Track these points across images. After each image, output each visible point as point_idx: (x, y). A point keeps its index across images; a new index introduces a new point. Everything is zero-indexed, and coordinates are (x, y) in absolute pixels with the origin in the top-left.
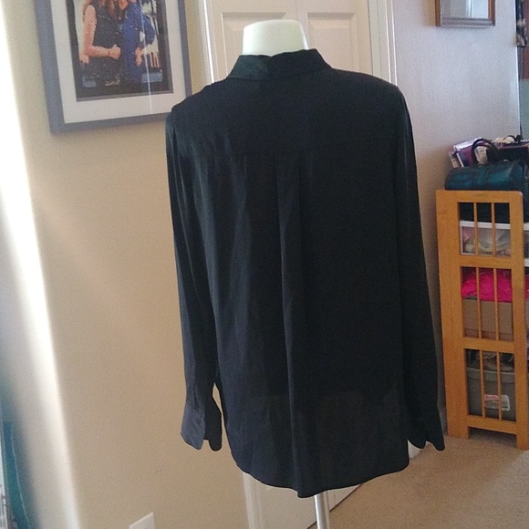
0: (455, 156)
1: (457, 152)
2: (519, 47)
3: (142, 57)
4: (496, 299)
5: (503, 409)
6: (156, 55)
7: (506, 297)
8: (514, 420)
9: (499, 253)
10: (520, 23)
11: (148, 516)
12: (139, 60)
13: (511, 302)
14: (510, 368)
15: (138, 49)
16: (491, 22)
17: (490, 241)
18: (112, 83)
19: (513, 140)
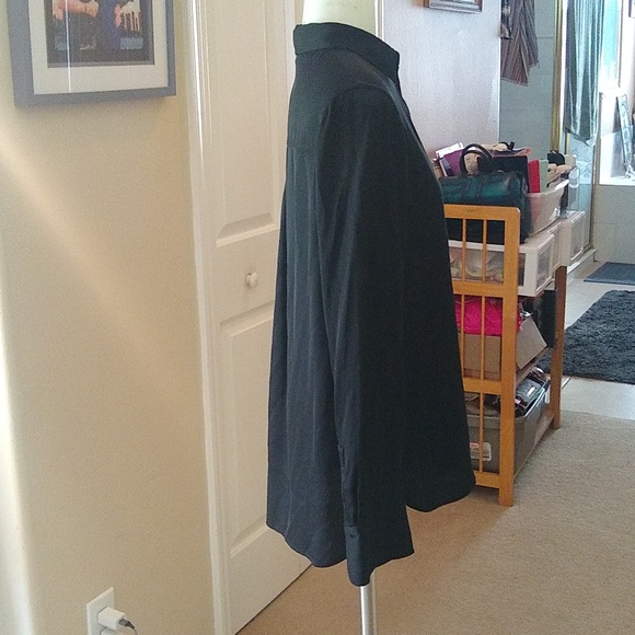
0: (437, 162)
1: (439, 159)
2: (504, 39)
3: (122, 16)
4: (483, 332)
5: (484, 459)
6: (136, 16)
7: (495, 329)
8: (497, 471)
9: (488, 278)
10: (505, 11)
11: (107, 592)
12: (118, 21)
13: (501, 336)
14: (495, 412)
15: (118, 6)
16: (477, 7)
17: (479, 265)
18: (88, 47)
19: (506, 147)
